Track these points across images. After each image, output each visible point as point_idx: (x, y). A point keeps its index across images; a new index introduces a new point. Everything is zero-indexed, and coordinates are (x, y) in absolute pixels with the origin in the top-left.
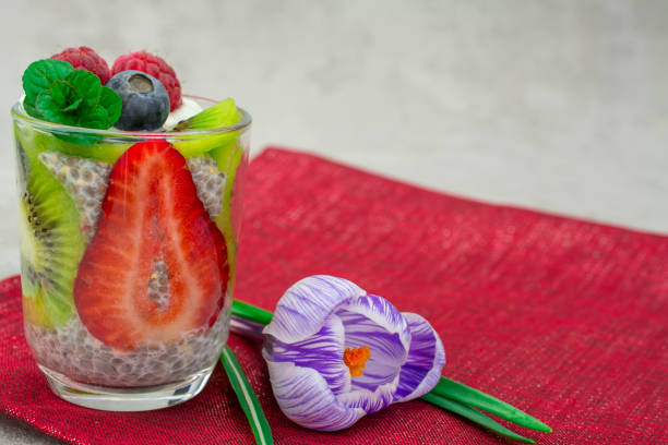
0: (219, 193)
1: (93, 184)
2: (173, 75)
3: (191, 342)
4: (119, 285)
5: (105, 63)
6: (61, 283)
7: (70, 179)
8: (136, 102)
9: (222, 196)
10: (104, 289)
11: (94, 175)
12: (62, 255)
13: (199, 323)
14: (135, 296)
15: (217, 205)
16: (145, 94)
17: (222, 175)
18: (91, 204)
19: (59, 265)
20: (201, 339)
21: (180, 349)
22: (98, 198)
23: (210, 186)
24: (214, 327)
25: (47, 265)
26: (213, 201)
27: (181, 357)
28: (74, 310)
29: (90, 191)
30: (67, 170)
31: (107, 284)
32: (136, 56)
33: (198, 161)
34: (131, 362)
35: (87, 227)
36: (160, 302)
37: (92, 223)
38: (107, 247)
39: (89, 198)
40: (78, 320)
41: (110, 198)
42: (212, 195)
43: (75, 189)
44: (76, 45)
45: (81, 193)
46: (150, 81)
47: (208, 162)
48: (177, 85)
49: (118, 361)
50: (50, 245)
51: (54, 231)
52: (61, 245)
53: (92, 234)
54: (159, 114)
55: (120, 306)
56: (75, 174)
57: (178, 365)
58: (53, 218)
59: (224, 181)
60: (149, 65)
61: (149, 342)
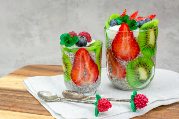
0: (95, 57)
1: (72, 57)
2: (90, 36)
3: (92, 84)
4: (78, 74)
5: (76, 34)
6: (69, 74)
7: (69, 56)
8: (81, 42)
9: (96, 58)
10: (76, 75)
11: (73, 55)
12: (68, 69)
13: (93, 81)
14: (81, 76)
15: (95, 60)
16: (82, 40)
17: (96, 54)
18: (72, 60)
19: (68, 71)
20: (94, 84)
21: (90, 85)
22: (73, 59)
23: (93, 56)
24: (96, 82)
25: (66, 71)
26: (94, 59)
27: (90, 87)
28: (71, 79)
29: (72, 58)
30: (68, 54)
31: (76, 74)
32: (82, 32)
33: (91, 52)
34: (81, 88)
35: (72, 64)
36: (85, 77)
37: (73, 63)
38: (76, 68)
39: (72, 59)
40: (71, 80)
41: (75, 59)
42: (94, 58)
43: (70, 57)
44: (71, 31)
45: (71, 58)
46: (84, 38)
47: (93, 52)
48: (91, 37)
49: (79, 88)
50: (66, 67)
51: (67, 65)
52: (68, 67)
53: (73, 65)
54: (85, 43)
55: (79, 78)
56: (70, 55)
57: (90, 88)
58: (66, 63)
59: (96, 55)
60: (85, 34)
61: (84, 84)
